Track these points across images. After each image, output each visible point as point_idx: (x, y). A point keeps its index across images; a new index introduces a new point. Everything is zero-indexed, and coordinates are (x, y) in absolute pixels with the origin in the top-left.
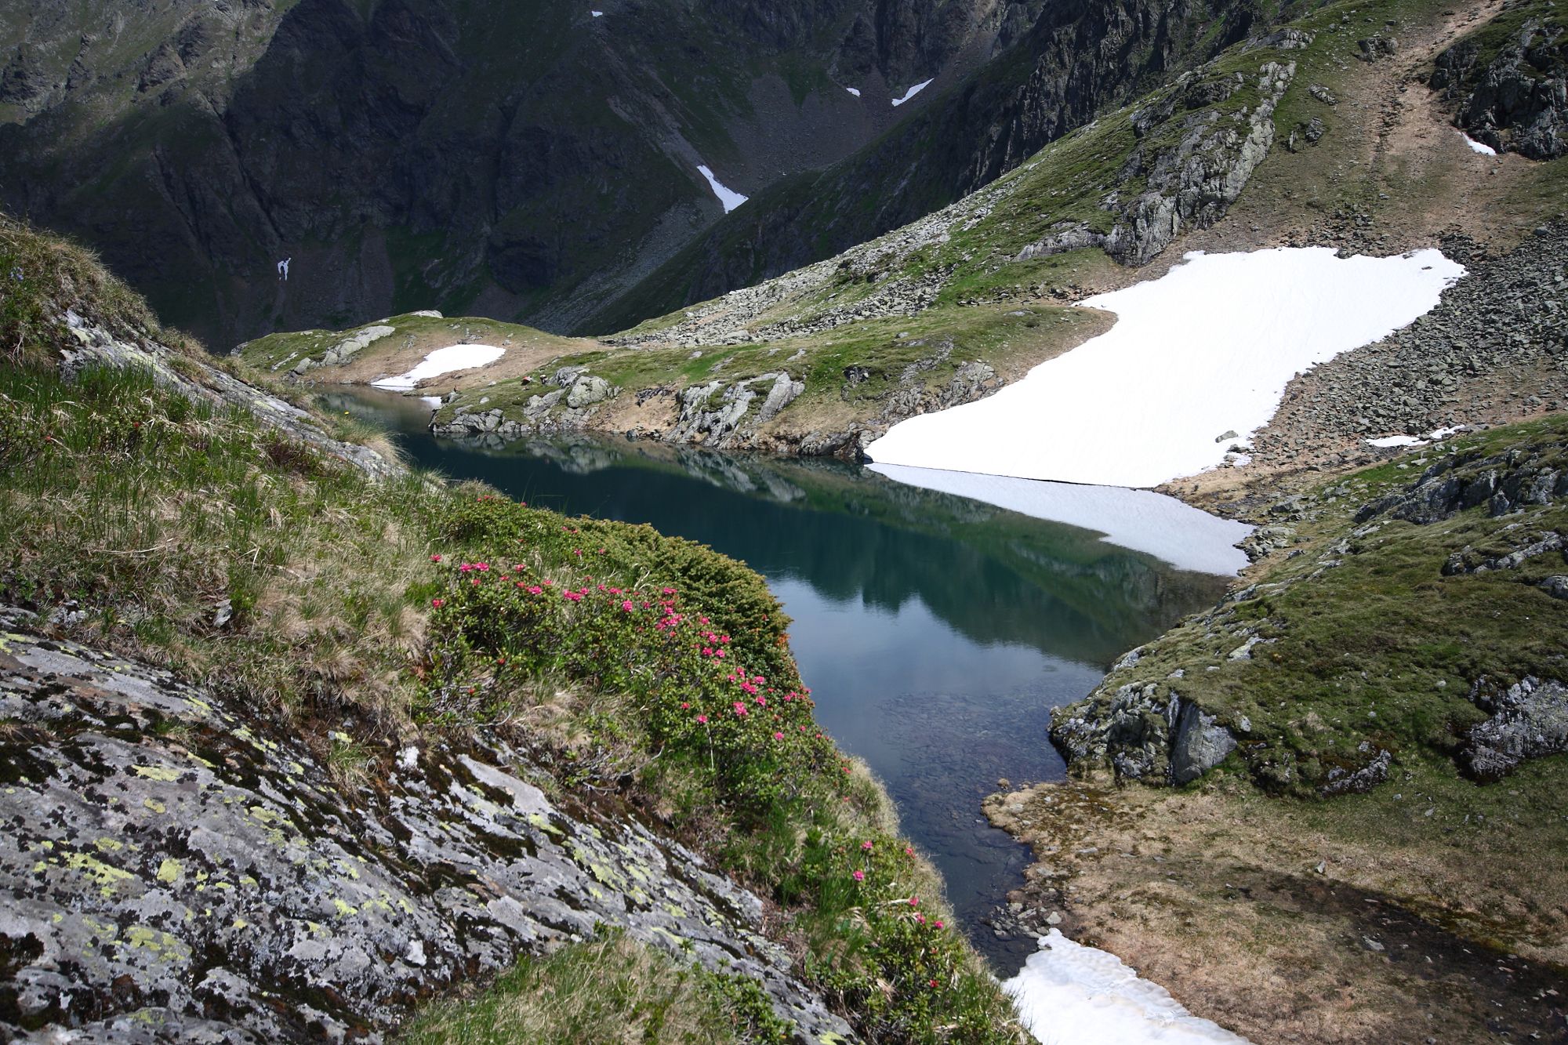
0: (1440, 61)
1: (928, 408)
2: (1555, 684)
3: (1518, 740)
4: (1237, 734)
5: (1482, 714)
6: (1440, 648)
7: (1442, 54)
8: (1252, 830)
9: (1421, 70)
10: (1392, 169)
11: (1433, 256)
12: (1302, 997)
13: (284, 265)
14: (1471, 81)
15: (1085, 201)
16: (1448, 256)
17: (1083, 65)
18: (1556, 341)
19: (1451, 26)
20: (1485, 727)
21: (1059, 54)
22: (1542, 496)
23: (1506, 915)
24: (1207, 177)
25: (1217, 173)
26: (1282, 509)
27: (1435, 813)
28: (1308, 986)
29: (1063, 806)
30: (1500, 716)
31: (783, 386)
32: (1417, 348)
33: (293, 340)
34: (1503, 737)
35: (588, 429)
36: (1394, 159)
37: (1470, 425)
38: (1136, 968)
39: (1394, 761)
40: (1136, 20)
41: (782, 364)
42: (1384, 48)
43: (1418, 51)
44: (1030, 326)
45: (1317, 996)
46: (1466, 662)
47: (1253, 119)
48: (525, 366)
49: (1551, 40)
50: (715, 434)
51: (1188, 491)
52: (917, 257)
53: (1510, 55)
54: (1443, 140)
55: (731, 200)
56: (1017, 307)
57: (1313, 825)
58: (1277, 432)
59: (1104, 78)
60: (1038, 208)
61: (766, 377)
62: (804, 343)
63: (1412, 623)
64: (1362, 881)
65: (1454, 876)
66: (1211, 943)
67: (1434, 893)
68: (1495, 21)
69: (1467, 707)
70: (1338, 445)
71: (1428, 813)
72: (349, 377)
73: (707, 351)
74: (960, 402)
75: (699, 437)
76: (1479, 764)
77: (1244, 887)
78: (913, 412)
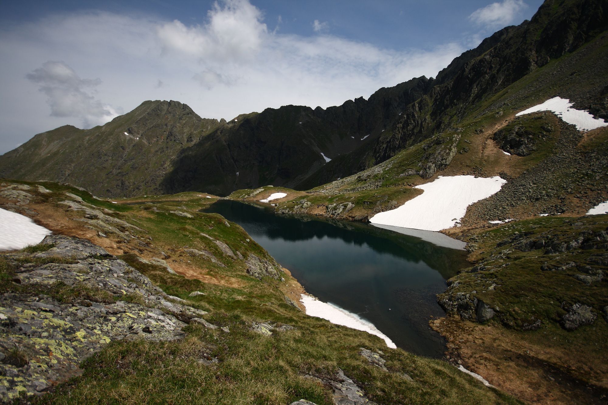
0: (495, 134)
1: (383, 211)
2: (586, 306)
3: (577, 320)
4: (495, 311)
5: (566, 312)
6: (550, 292)
7: (496, 133)
8: (505, 338)
9: (491, 136)
10: (486, 158)
11: (498, 178)
12: (539, 396)
13: (238, 173)
14: (503, 139)
15: (414, 164)
16: (502, 178)
17: (404, 132)
18: (533, 199)
19: (496, 127)
20: (567, 316)
21: (399, 130)
22: (563, 250)
23: (584, 370)
24: (442, 160)
25: (444, 159)
26: (473, 239)
27: (557, 338)
28: (540, 392)
29: (450, 325)
30: (571, 313)
31: (350, 205)
32: (498, 200)
33: (244, 191)
34: (573, 319)
35: (307, 213)
36: (486, 156)
37: (515, 219)
38: (488, 381)
39: (542, 323)
40: (416, 123)
41: (349, 200)
42: (481, 131)
43: (489, 132)
44: (404, 192)
45: (542, 395)
46: (558, 297)
47: (452, 147)
48: (291, 198)
49: (522, 130)
50: (335, 215)
51: (447, 233)
52: (376, 176)
53: (512, 133)
54: (497, 152)
55: (328, 160)
56: (401, 188)
57: (522, 339)
58: (466, 219)
59: (409, 135)
60: (403, 166)
61: (346, 203)
62: (353, 195)
63: (539, 285)
64: (541, 357)
65: (567, 358)
66: (507, 375)
67: (562, 362)
68: (507, 126)
69: (560, 310)
70: (482, 223)
71: (555, 338)
72: (255, 200)
73: (332, 196)
74: (390, 210)
75: (332, 216)
76: (567, 326)
77: (509, 356)
78: (379, 212)
